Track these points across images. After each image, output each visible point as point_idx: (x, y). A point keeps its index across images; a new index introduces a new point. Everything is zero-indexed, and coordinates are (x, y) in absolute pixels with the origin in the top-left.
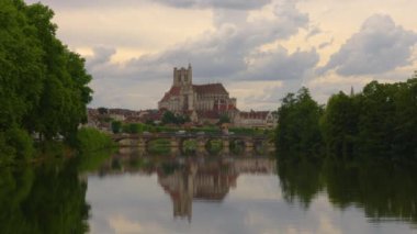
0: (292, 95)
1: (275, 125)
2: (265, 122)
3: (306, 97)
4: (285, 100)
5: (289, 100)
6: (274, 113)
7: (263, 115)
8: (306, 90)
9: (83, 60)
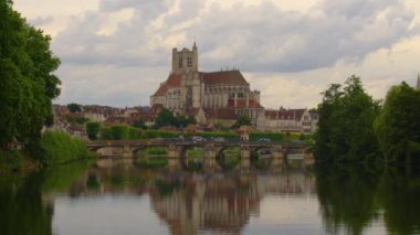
0: (338, 86)
1: (314, 128)
2: (299, 124)
3: (356, 89)
4: (327, 94)
5: (333, 93)
6: (312, 112)
7: (298, 113)
8: (357, 80)
9: (48, 38)
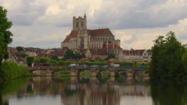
0: (162, 37)
1: (150, 60)
2: (142, 57)
3: (172, 39)
4: (157, 41)
5: (160, 41)
6: (148, 51)
7: (141, 52)
8: (173, 34)
9: (5, 11)
